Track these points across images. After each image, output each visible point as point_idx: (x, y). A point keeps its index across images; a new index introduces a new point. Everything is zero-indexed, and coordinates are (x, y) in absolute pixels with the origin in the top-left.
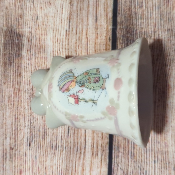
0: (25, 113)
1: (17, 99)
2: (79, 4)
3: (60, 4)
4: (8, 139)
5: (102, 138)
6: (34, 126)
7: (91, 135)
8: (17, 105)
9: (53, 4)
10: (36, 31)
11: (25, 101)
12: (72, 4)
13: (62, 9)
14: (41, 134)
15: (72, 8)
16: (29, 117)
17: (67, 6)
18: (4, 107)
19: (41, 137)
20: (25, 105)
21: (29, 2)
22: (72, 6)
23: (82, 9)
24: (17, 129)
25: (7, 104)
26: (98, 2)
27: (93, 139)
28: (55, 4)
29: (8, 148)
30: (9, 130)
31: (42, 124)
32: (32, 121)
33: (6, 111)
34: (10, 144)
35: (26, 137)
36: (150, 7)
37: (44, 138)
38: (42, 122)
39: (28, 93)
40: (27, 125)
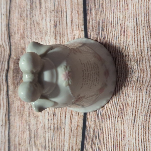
0: (27, 120)
1: (22, 109)
2: (61, 38)
3: (48, 39)
4: (17, 137)
5: (76, 145)
6: (31, 129)
7: (68, 141)
8: (23, 113)
9: (44, 39)
11: (27, 111)
12: (56, 39)
13: (50, 42)
14: (36, 136)
15: (57, 42)
16: (29, 123)
17: (53, 40)
18: (15, 114)
19: (36, 138)
20: (27, 113)
21: (29, 38)
22: (56, 41)
23: (64, 42)
24: (22, 130)
25: (17, 112)
26: (74, 36)
27: (69, 144)
28: (45, 39)
29: (17, 144)
30: (18, 131)
32: (30, 126)
33: (16, 117)
34: (19, 141)
35: (27, 137)
36: (111, 38)
37: (37, 140)
38: (36, 127)
39: (29, 104)
40: (28, 129)
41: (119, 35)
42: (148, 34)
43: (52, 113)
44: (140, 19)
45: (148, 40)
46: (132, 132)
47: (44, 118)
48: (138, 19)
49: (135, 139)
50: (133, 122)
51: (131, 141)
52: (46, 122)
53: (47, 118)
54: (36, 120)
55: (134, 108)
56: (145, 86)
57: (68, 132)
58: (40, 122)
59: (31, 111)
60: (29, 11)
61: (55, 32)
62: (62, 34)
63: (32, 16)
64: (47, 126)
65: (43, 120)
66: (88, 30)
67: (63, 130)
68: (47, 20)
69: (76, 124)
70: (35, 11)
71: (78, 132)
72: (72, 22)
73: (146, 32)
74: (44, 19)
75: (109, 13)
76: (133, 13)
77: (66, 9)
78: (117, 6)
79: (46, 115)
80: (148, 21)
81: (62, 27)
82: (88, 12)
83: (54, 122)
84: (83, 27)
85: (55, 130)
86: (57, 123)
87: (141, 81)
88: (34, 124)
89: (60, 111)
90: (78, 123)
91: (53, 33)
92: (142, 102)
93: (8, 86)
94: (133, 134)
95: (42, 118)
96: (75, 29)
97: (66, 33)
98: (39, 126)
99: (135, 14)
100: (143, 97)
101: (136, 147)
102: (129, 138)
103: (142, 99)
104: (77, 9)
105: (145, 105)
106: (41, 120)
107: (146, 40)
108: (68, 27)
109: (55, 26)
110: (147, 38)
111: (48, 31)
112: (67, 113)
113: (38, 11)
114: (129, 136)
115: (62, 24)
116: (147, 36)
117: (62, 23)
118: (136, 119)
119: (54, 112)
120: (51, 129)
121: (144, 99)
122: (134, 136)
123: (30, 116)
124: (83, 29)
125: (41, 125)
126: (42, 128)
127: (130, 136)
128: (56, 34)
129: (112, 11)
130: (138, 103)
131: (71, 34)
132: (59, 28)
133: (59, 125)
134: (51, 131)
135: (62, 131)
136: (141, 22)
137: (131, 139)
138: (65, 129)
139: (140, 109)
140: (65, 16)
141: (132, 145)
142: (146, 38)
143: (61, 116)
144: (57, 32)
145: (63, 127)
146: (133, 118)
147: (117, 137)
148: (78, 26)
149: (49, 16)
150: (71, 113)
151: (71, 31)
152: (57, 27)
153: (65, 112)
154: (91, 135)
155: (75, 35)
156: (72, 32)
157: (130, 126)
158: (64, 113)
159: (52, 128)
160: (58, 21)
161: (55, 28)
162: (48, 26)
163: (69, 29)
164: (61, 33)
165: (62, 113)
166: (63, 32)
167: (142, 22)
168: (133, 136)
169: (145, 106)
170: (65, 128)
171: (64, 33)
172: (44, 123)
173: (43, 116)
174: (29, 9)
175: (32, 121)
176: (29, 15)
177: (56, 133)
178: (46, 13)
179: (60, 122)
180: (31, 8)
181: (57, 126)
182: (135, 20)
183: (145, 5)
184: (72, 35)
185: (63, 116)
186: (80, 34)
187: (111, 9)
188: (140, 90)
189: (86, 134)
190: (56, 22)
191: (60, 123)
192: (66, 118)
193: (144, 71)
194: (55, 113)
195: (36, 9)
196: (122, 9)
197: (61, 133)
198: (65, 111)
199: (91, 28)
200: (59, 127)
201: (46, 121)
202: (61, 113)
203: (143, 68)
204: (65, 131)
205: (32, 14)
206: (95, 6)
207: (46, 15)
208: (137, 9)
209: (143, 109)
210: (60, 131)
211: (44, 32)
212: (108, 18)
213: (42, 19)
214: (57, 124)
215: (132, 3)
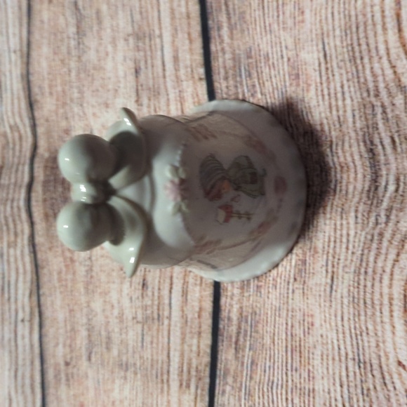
1: (70, 277)
2: (152, 101)
4: (61, 346)
5: (198, 355)
6: (93, 325)
7: (179, 348)
12: (140, 103)
14: (104, 340)
18: (53, 290)
19: (104, 345)
23: (157, 109)
24: (73, 329)
25: (57, 285)
27: (182, 355)
28: (114, 105)
29: (62, 363)
30: (62, 331)
32: (90, 317)
33: (56, 298)
34: (65, 356)
35: (84, 343)
36: (269, 93)
37: (108, 349)
38: (103, 319)
39: (85, 265)
40: (84, 323)
41: (288, 84)
42: (353, 77)
43: (138, 281)
44: (332, 44)
45: (353, 93)
46: (327, 315)
47: (121, 295)
48: (328, 44)
49: (335, 331)
50: (328, 289)
51: (327, 337)
52: (127, 305)
53: (128, 295)
54: (102, 300)
55: (330, 258)
56: (353, 204)
57: (179, 325)
58: (113, 306)
59: (89, 280)
60: (74, 39)
61: (137, 86)
62: (154, 91)
63: (81, 52)
64: (128, 314)
65: (119, 301)
66: (215, 77)
67: (166, 322)
68: (118, 58)
69: (196, 304)
70: (88, 38)
71: (202, 325)
72: (176, 59)
73: (347, 73)
74: (110, 56)
75: (261, 34)
76: (316, 30)
77: (160, 28)
78: (278, 16)
79: (125, 288)
80: (350, 48)
81: (153, 74)
82: (214, 34)
83: (144, 303)
84: (202, 71)
85: (147, 322)
86: (151, 306)
87: (344, 192)
88: (98, 311)
89: (158, 275)
90: (200, 301)
91: (132, 89)
92: (348, 241)
93: (32, 224)
94: (330, 319)
95: (116, 294)
96: (183, 77)
98: (111, 316)
99: (319, 32)
100: (348, 229)
101: (339, 349)
102: (321, 329)
103: (348, 235)
104: (186, 29)
105: (354, 247)
106: (114, 301)
107: (350, 92)
108: (168, 73)
109: (136, 72)
110: (352, 89)
111: (122, 85)
112: (175, 280)
113: (95, 38)
114: (321, 325)
115: (153, 66)
116: (351, 83)
117: (152, 63)
118: (335, 283)
119: (144, 280)
120: (138, 320)
121: (352, 233)
122: (333, 324)
124: (203, 76)
125: (116, 312)
126: (118, 321)
127: (323, 323)
128: (140, 92)
129: (268, 28)
130: (338, 244)
131: (175, 89)
132: (146, 77)
134: (139, 325)
135: (163, 324)
136: (333, 51)
137: (327, 331)
138: (170, 320)
139: (342, 257)
140: (159, 46)
141: (330, 347)
142: (349, 87)
143: (161, 288)
145: (166, 313)
146: (329, 281)
147: (294, 329)
148: (189, 70)
149: (121, 48)
150: (185, 279)
151: (173, 81)
152: (140, 74)
153: (170, 279)
154: (234, 329)
155: (185, 91)
156: (176, 85)
157: (322, 300)
158: (168, 281)
159: (140, 317)
160: (144, 58)
161: (137, 77)
162: (121, 72)
163: (170, 76)
164: (150, 89)
165: (162, 281)
166: (156, 86)
167: (336, 50)
168: (330, 324)
169: (355, 251)
171: (159, 87)
172: (122, 306)
174: (74, 35)
175: (93, 305)
176: (75, 49)
177: (149, 330)
178: (114, 42)
179: (159, 303)
180: (78, 33)
181: (152, 312)
182: (321, 46)
183: (342, 10)
184: (177, 91)
185: (166, 288)
186: (195, 89)
187: (265, 23)
188: (342, 213)
189: (221, 326)
190: (137, 62)
191: (158, 306)
192: (173, 291)
193: (348, 167)
194: (147, 282)
195: (91, 33)
196: (290, 23)
198: (170, 275)
199: (222, 71)
200: (156, 316)
202: (159, 282)
203: (346, 159)
205: (81, 46)
206: (229, 18)
207: (113, 47)
208: (324, 21)
209: (349, 258)
210: (159, 325)
211: (110, 87)
212: (258, 45)
213: (105, 56)
214: (152, 308)
215: (312, 6)
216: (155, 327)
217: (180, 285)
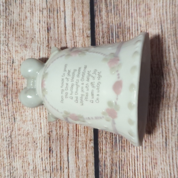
0: (4, 163)
3: (36, 46)
6: (14, 176)
9: (29, 47)
10: (12, 75)
11: (3, 150)
12: (49, 47)
13: (40, 51)
15: (50, 51)
16: (9, 167)
17: (45, 49)
20: (4, 153)
21: (3, 45)
22: (49, 49)
26: (75, 44)
28: (31, 47)
31: (22, 174)
32: (12, 172)
38: (22, 172)
39: (6, 141)
40: (7, 176)
42: (174, 43)
43: (46, 148)
44: (166, 27)
45: (174, 51)
46: (164, 158)
47: (35, 157)
48: (164, 26)
49: (169, 165)
50: (164, 144)
51: (164, 169)
52: (39, 163)
53: (40, 157)
54: (21, 161)
55: (164, 129)
56: (173, 102)
57: (74, 171)
58: (29, 164)
59: (10, 150)
60: (3, 6)
61: (48, 38)
62: (58, 41)
63: (7, 14)
64: (40, 168)
65: (33, 160)
66: (97, 36)
67: (66, 171)
68: (34, 20)
69: (84, 159)
70: (12, 7)
71: (88, 170)
72: (73, 24)
73: (172, 41)
74: (29, 19)
75: (127, 17)
76: (157, 19)
77: (65, 7)
78: (137, 10)
79: (38, 152)
80: (174, 29)
81: (58, 32)
82: (97, 13)
83: (51, 161)
84: (89, 32)
85: (53, 171)
86: (55, 162)
88: (18, 167)
89: (59, 144)
90: (87, 157)
91: (44, 39)
92: (172, 120)
94: (166, 159)
95: (31, 157)
96: (77, 35)
97: (63, 39)
98: (28, 170)
99: (159, 20)
100: (172, 114)
101: (171, 174)
102: (161, 165)
104: (81, 9)
105: (175, 123)
106: (30, 161)
107: (172, 50)
108: (67, 32)
109: (48, 30)
110: (174, 48)
111: (36, 36)
112: (70, 146)
113: (18, 7)
114: (161, 163)
115: (58, 27)
117: (58, 25)
118: (168, 141)
119: (50, 148)
120: (47, 171)
121: (174, 116)
122: (168, 162)
123: (11, 156)
124: (90, 35)
125: (31, 167)
126: (33, 172)
127: (162, 162)
128: (50, 41)
129: (131, 15)
130: (166, 122)
131: (71, 41)
132: (54, 33)
133: (59, 165)
134: (47, 173)
135: (64, 172)
136: (166, 30)
137: (164, 166)
138: (69, 169)
139: (170, 128)
140: (63, 17)
141: (166, 173)
142: (172, 47)
143: (62, 151)
144: (51, 38)
145: (66, 166)
146: (164, 140)
147: (146, 166)
148: (81, 31)
149: (36, 15)
150: (76, 146)
151: (71, 37)
152: (50, 31)
153: (67, 146)
154: (109, 171)
155: (77, 42)
156: (72, 39)
157: (162, 150)
158: (65, 147)
159: (48, 169)
160: (53, 23)
161: (48, 32)
162: (36, 29)
163: (69, 34)
164: (56, 40)
165: (62, 147)
166: (59, 39)
167: (167, 30)
168: (166, 162)
169: (176, 125)
170: (69, 167)
171: (61, 39)
172: (36, 163)
173: (32, 155)
174: (3, 3)
176: (3, 11)
177: (55, 176)
178: (32, 11)
179: (61, 160)
181: (57, 166)
182: (160, 27)
183: (171, 11)
184: (73, 42)
185: (65, 151)
186: (84, 41)
187: (129, 12)
188: (168, 107)
189: (100, 170)
190: (49, 24)
191: (60, 162)
192: (69, 153)
193: (171, 85)
194: (52, 149)
195: (14, 4)
196: (143, 14)
197: (62, 176)
198: (66, 144)
199: (101, 34)
200: (59, 167)
201: (38, 161)
202: (60, 148)
203: (170, 81)
204: (70, 171)
205: (8, 10)
206: (107, 7)
207: (31, 14)
208: (162, 15)
209: (174, 129)
210: (61, 173)
211: (28, 36)
212: (125, 23)
213: (25, 18)
214: (57, 163)
215: (155, 8)
216: (59, 174)
217: (74, 149)
